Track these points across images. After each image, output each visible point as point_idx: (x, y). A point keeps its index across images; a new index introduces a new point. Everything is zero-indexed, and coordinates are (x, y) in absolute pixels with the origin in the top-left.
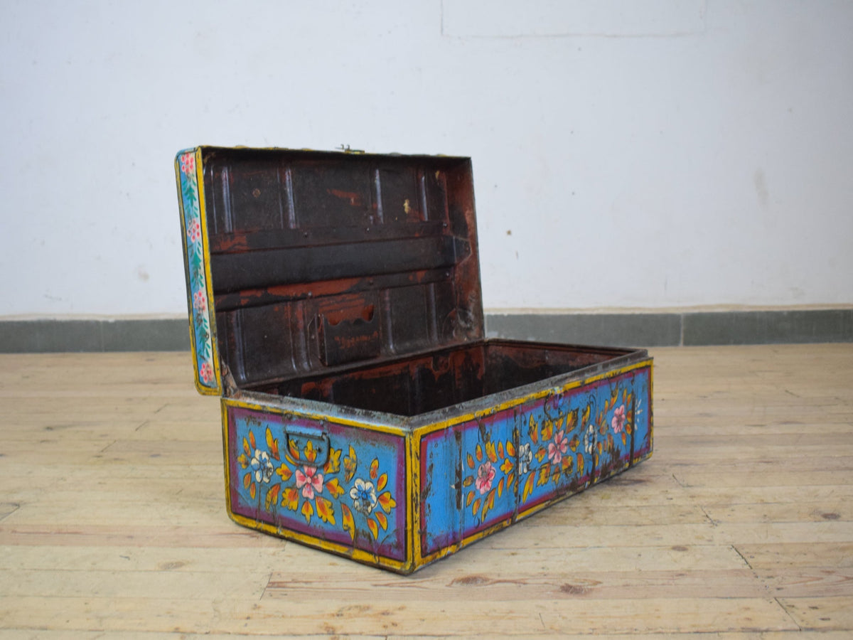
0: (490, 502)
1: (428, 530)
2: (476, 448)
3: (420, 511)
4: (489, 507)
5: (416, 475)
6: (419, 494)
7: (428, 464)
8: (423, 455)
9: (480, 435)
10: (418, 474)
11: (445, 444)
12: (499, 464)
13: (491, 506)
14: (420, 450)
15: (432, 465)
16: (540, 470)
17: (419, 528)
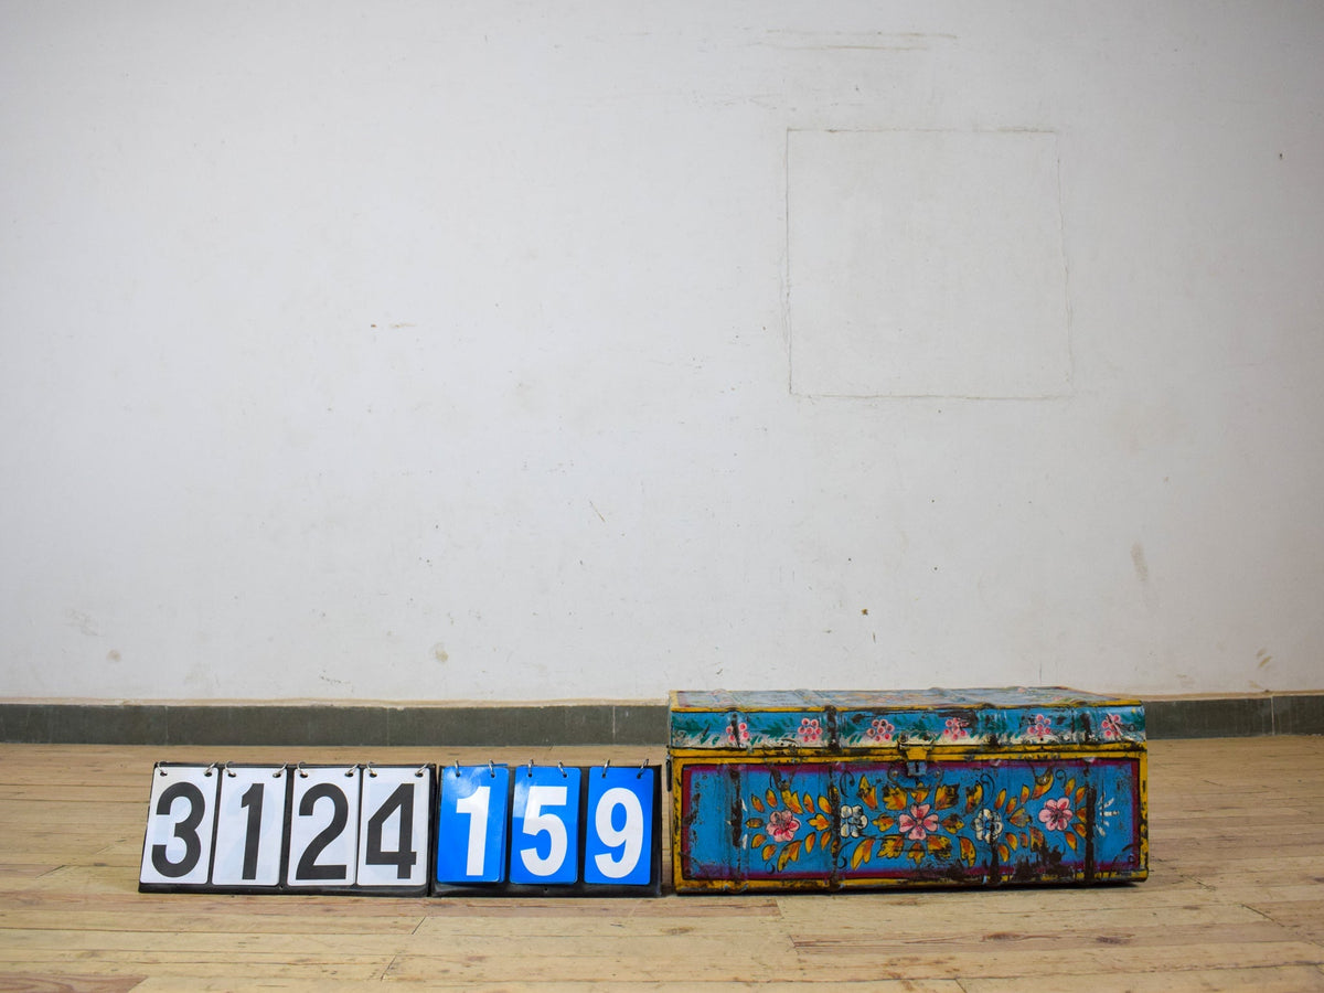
0: (792, 852)
1: (693, 854)
2: (767, 793)
3: (682, 834)
4: (790, 858)
5: (676, 799)
6: (680, 817)
7: (693, 793)
8: (686, 783)
9: (773, 780)
10: (680, 799)
11: (718, 779)
12: (806, 817)
13: (794, 857)
14: (682, 776)
15: (699, 795)
16: (885, 840)
17: (679, 850)
